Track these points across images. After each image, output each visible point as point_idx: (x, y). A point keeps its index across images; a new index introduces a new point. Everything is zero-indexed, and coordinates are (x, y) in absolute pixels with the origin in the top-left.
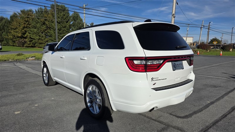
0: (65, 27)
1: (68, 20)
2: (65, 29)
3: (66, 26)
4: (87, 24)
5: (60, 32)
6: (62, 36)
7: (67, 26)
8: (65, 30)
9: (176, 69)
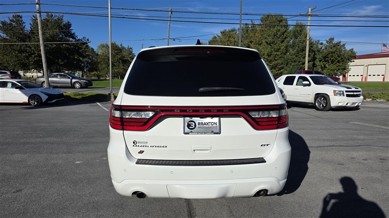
0: (278, 50)
1: (284, 38)
2: (278, 53)
3: (280, 49)
4: (321, 42)
5: (270, 58)
6: (272, 64)
7: (282, 48)
8: (278, 55)
9: (191, 132)
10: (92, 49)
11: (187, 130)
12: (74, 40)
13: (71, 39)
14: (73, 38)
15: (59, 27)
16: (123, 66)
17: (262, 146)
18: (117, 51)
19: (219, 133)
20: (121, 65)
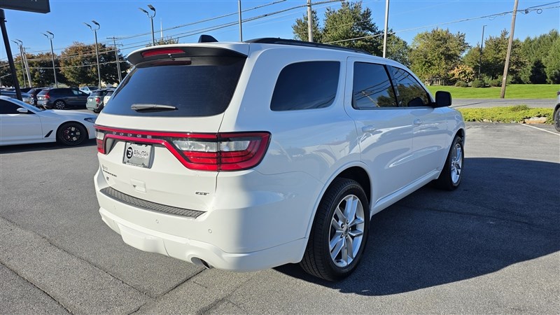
9: (128, 162)
10: (405, 42)
11: (126, 158)
12: (373, 34)
13: (370, 32)
14: (372, 31)
15: (355, 18)
16: (447, 64)
17: (197, 193)
18: (439, 42)
19: (150, 167)
20: (443, 62)
